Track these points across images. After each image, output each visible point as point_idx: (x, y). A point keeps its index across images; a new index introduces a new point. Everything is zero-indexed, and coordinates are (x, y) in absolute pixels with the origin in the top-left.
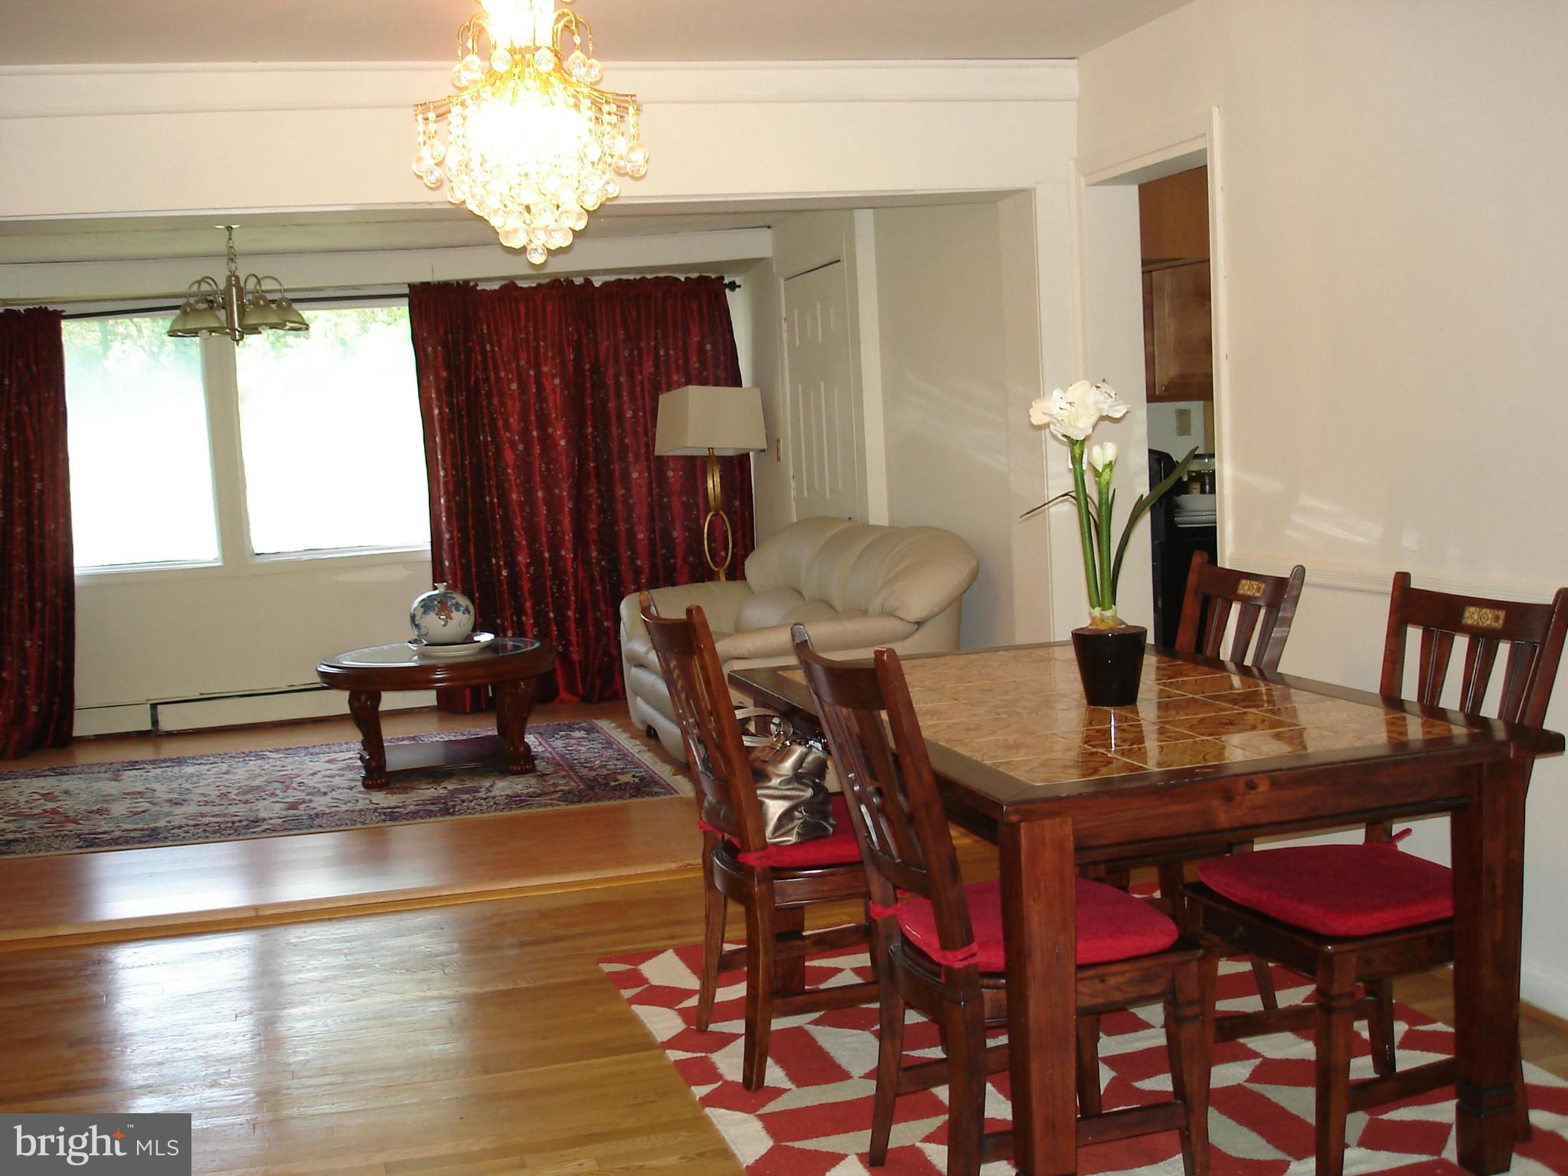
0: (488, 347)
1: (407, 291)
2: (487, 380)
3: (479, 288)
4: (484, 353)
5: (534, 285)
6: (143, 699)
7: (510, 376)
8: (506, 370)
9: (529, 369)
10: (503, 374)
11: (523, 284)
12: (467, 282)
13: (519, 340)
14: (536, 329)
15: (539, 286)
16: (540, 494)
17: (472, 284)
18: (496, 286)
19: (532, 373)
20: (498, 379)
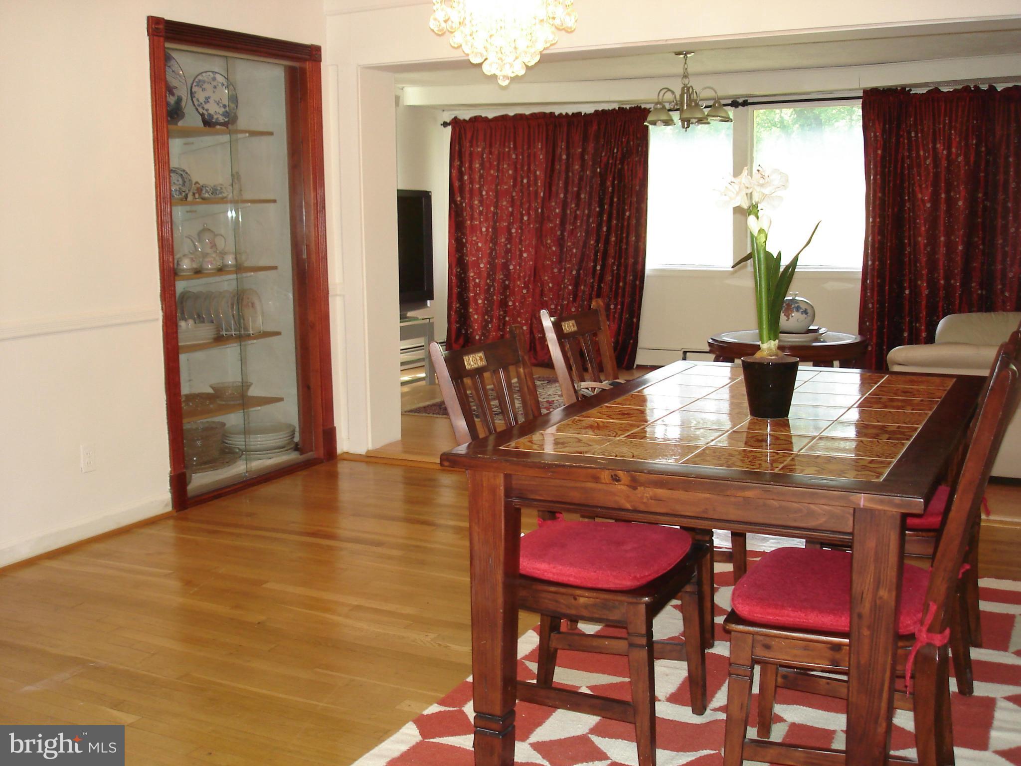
0: (913, 134)
1: (861, 94)
2: (909, 157)
3: (911, 92)
4: (909, 138)
5: (951, 90)
6: (679, 347)
7: (927, 154)
8: (924, 150)
9: (943, 150)
10: (922, 153)
11: (945, 89)
12: (903, 88)
13: (937, 129)
14: (950, 122)
15: (955, 91)
16: (942, 239)
17: (907, 89)
18: (923, 91)
19: (945, 152)
20: (918, 156)
